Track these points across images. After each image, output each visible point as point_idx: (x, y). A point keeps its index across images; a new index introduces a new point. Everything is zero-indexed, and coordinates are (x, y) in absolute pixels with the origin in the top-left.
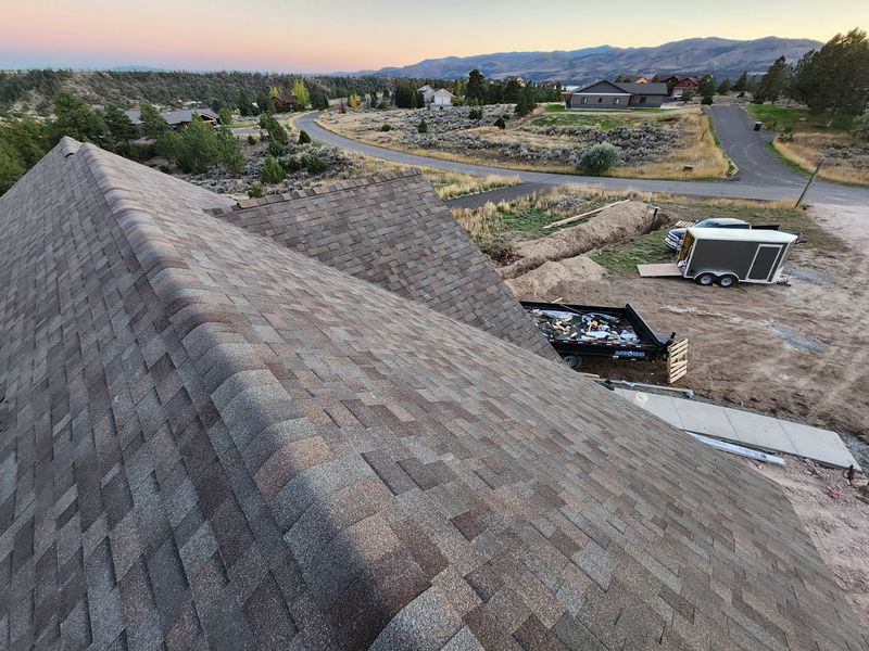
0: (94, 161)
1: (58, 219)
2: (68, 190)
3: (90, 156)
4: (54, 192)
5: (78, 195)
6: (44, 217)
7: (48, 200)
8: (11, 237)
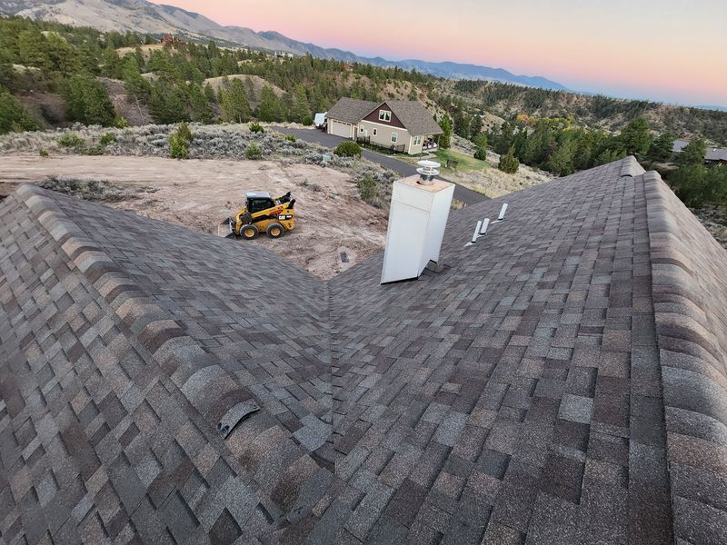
0: (658, 198)
1: (569, 242)
2: (603, 214)
3: (654, 189)
4: (586, 206)
5: (611, 230)
6: (560, 227)
7: (575, 211)
8: (525, 224)
